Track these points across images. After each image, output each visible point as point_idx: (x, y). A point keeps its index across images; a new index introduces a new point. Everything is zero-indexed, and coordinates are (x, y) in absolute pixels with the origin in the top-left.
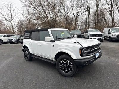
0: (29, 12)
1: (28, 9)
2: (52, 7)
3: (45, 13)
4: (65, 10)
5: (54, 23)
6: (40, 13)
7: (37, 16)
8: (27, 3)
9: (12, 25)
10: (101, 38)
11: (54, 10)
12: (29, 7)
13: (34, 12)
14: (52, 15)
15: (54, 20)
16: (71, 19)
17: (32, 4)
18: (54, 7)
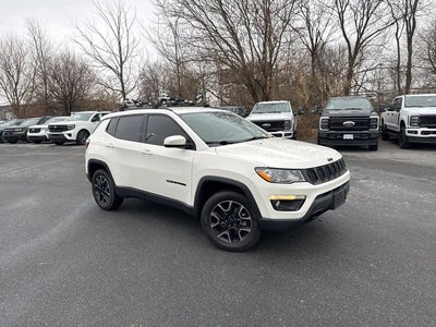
0: (175, 34)
1: (173, 23)
2: (261, 12)
3: (234, 34)
4: (308, 21)
5: (264, 71)
6: (213, 35)
7: (203, 46)
9: (121, 80)
11: (267, 20)
12: (178, 14)
13: (196, 33)
14: (258, 41)
15: (265, 58)
16: (332, 54)
17: (186, 5)
18: (267, 12)
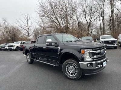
0: (43, 21)
3: (58, 21)
6: (53, 21)
8: (41, 13)
9: (28, 33)
10: (115, 45)
12: (43, 16)
13: (48, 21)
14: (64, 22)
17: (45, 14)
18: (66, 15)
